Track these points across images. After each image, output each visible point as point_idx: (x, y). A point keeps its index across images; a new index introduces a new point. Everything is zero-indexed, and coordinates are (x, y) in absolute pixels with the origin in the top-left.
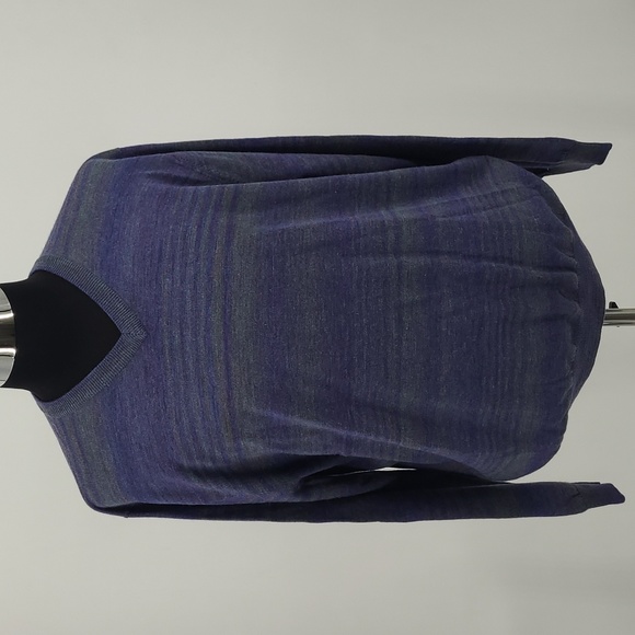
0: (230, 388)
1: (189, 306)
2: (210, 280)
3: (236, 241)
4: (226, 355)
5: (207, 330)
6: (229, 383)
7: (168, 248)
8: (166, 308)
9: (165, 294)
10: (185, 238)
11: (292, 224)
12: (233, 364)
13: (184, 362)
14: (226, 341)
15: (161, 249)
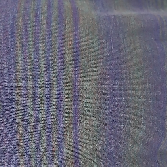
0: (76, 153)
1: (42, 80)
2: (62, 55)
3: (81, 22)
4: (75, 124)
5: (59, 102)
6: (76, 149)
7: (20, 24)
8: (19, 82)
9: (19, 68)
10: (36, 16)
11: (116, 13)
12: (81, 133)
13: (36, 131)
14: (75, 112)
15: (13, 25)
